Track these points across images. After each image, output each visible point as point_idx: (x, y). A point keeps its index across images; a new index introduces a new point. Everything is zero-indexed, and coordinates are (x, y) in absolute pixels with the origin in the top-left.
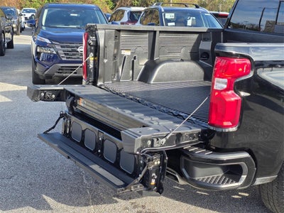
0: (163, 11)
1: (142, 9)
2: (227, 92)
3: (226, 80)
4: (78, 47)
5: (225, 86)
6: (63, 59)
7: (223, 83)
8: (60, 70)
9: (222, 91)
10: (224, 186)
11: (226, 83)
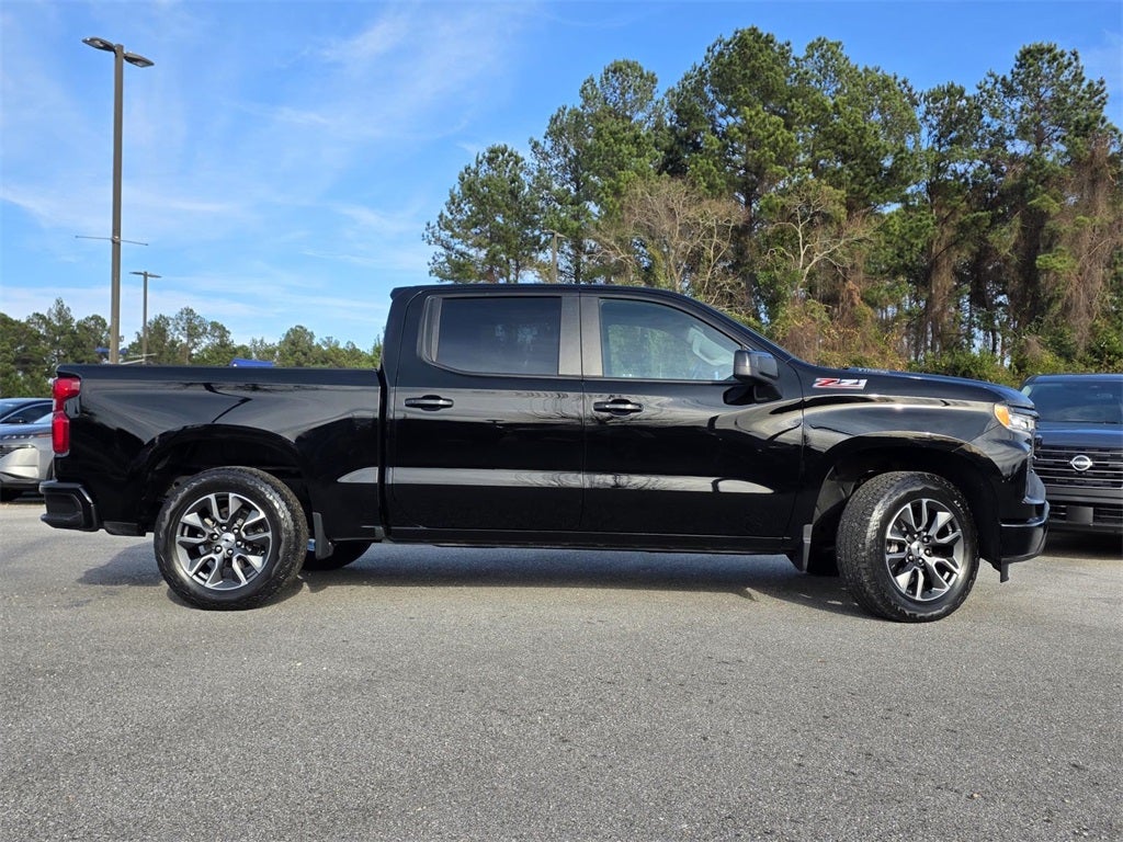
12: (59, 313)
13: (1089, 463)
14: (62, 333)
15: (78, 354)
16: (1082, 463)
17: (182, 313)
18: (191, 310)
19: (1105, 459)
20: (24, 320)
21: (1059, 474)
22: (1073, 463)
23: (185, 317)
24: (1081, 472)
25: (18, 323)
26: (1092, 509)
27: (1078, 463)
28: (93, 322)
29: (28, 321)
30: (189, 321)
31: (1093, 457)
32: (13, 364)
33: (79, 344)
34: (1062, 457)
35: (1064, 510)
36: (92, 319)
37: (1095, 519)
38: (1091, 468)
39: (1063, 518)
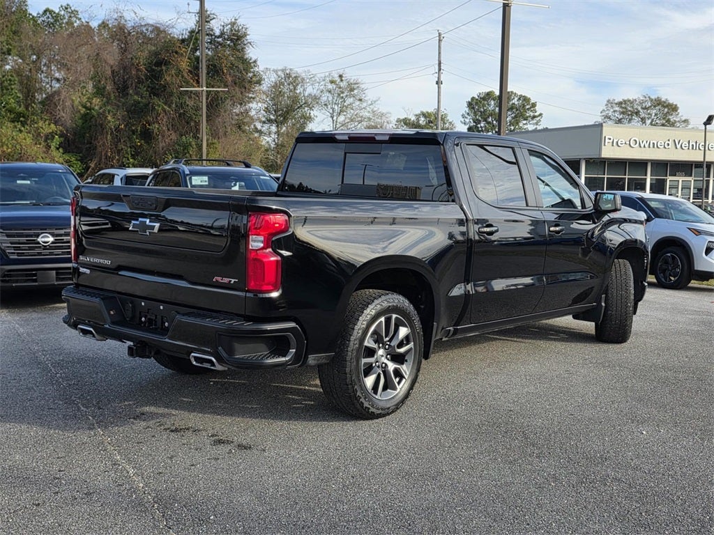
0: (187, 172)
1: (149, 171)
2: (264, 251)
3: (262, 238)
4: (38, 236)
5: (262, 245)
6: (12, 257)
7: (260, 241)
8: (5, 276)
9: (259, 250)
10: (270, 361)
11: (262, 242)
13: (51, 239)
16: (46, 240)
19: (61, 235)
21: (30, 248)
22: (40, 240)
24: (46, 246)
26: (54, 272)
27: (43, 240)
31: (53, 235)
34: (31, 236)
35: (35, 275)
37: (58, 279)
38: (53, 243)
39: (35, 281)
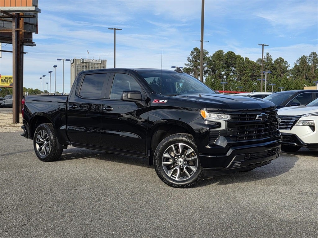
12: (268, 57)
14: (268, 65)
15: (274, 72)
17: (311, 54)
18: (315, 53)
20: (255, 61)
23: (313, 56)
25: (253, 62)
28: (279, 60)
29: (257, 62)
30: (314, 57)
32: (250, 77)
33: (275, 69)
36: (279, 59)
